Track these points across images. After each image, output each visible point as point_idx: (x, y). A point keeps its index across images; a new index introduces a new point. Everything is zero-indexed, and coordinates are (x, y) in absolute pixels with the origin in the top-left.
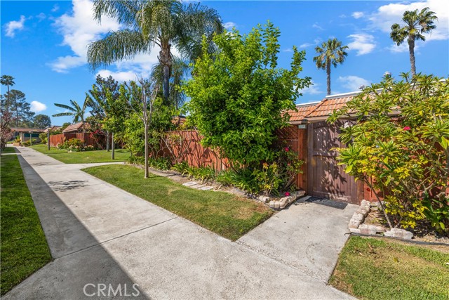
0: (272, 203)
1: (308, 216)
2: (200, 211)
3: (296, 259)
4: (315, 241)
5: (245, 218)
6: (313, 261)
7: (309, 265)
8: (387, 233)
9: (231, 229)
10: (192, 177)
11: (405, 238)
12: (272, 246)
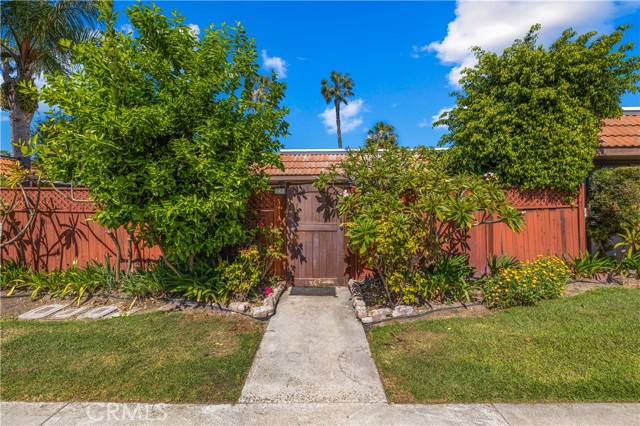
0: (256, 311)
1: (307, 315)
2: (124, 370)
3: (339, 387)
4: (340, 349)
5: (231, 351)
6: (356, 379)
7: (357, 387)
8: (395, 313)
9: (218, 382)
10: (41, 293)
11: (408, 314)
12: (298, 383)
